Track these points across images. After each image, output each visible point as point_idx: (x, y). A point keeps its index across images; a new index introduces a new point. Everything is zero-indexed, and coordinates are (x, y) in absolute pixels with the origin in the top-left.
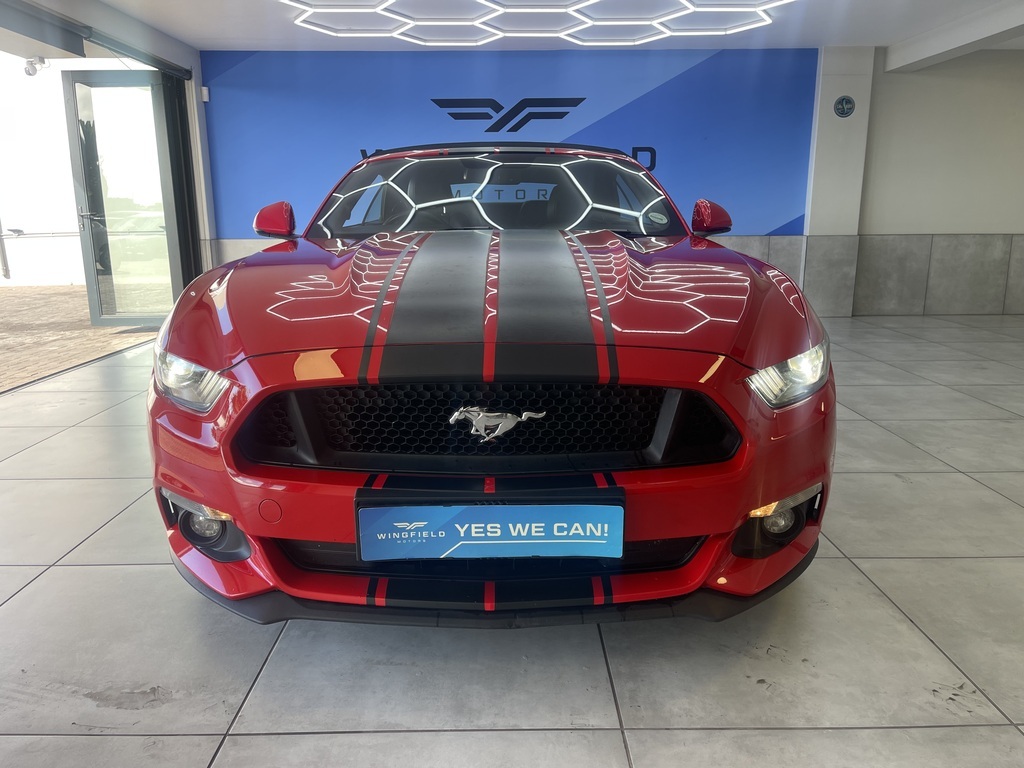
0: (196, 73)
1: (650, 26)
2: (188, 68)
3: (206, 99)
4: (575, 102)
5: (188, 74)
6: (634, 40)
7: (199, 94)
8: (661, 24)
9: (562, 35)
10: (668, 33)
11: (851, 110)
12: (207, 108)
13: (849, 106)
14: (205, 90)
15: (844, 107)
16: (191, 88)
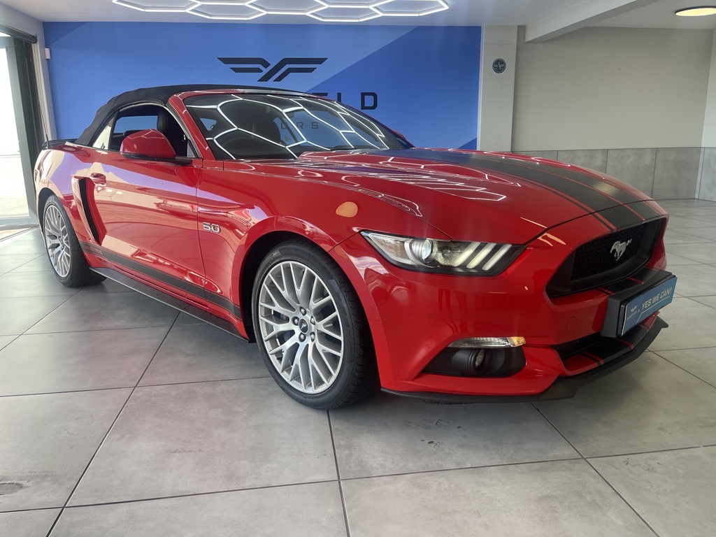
0: (40, 38)
1: (368, 9)
2: (33, 34)
3: (48, 57)
4: (320, 61)
5: (34, 39)
6: (358, 19)
7: (43, 54)
8: (376, 8)
9: (308, 14)
10: (381, 15)
11: (504, 68)
12: (49, 64)
13: (502, 65)
14: (47, 50)
15: (499, 66)
16: (37, 50)
